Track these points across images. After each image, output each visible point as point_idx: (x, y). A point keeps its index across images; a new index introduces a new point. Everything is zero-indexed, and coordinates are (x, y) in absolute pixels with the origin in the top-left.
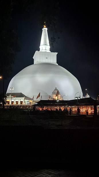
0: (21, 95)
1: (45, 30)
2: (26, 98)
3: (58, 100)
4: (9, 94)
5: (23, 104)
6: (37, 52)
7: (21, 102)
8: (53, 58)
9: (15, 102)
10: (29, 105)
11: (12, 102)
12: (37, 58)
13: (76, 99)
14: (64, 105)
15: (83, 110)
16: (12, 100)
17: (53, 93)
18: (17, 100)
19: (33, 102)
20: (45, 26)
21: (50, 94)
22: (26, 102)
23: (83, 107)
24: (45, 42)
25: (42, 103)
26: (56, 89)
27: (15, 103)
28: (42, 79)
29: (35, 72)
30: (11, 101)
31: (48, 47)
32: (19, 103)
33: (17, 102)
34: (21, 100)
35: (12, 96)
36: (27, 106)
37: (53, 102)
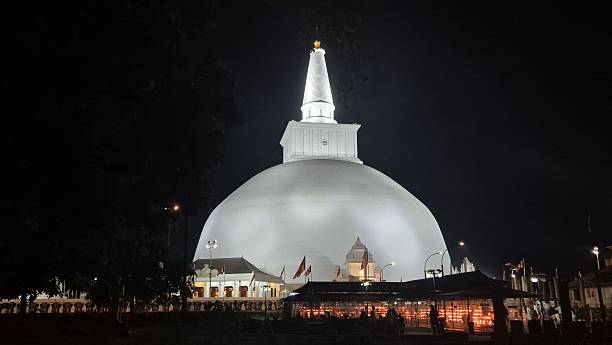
0: (241, 266)
1: (318, 57)
2: (259, 274)
3: (366, 281)
4: (201, 264)
5: (249, 296)
6: (292, 124)
7: (243, 290)
8: (345, 143)
9: (222, 288)
10: (269, 298)
11: (214, 290)
12: (296, 143)
13: (429, 276)
14: (389, 298)
15: (454, 315)
16: (214, 284)
17: (351, 258)
18: (228, 284)
19: (282, 288)
20: (317, 43)
21: (340, 262)
22: (259, 290)
23: (455, 303)
24: (319, 88)
25: (313, 292)
26: (358, 245)
27: (221, 294)
28: (311, 210)
29: (289, 188)
30: (210, 285)
31: (330, 108)
32: (236, 294)
33: (228, 290)
34: (243, 284)
35: (212, 268)
36: (261, 303)
37: (349, 290)
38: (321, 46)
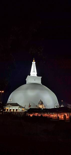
0: (16, 105)
1: (34, 63)
2: (20, 107)
3: (42, 108)
4: (8, 104)
5: (18, 111)
6: (28, 76)
7: (17, 110)
8: (39, 80)
9: (12, 109)
10: (22, 111)
11: (10, 110)
12: (29, 80)
13: (56, 107)
14: (47, 112)
16: (10, 108)
17: (39, 104)
18: (14, 108)
19: (25, 110)
20: (34, 61)
21: (37, 104)
22: (20, 110)
23: (61, 114)
24: (34, 70)
25: (31, 110)
26: (41, 101)
27: (12, 111)
28: (31, 93)
29: (27, 89)
31: (36, 73)
32: (15, 111)
33: (14, 110)
34: (17, 108)
35: (10, 105)
36: (20, 113)
37: (39, 110)
38: (35, 61)
